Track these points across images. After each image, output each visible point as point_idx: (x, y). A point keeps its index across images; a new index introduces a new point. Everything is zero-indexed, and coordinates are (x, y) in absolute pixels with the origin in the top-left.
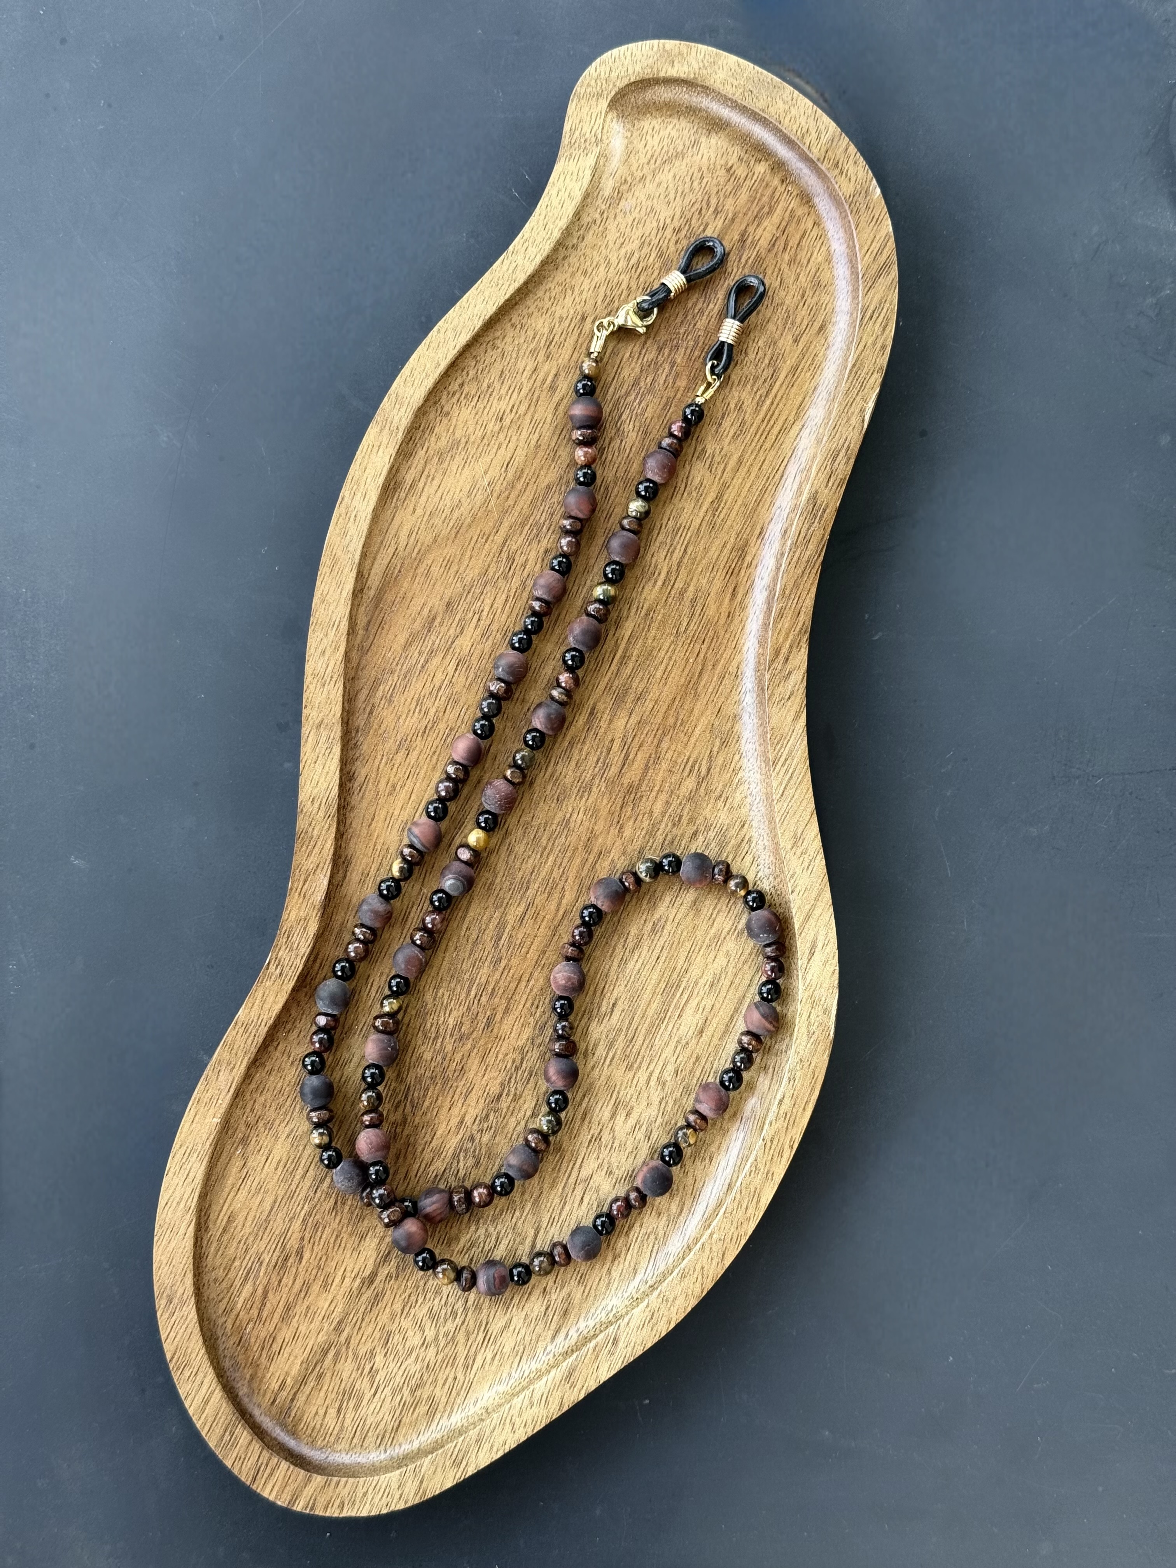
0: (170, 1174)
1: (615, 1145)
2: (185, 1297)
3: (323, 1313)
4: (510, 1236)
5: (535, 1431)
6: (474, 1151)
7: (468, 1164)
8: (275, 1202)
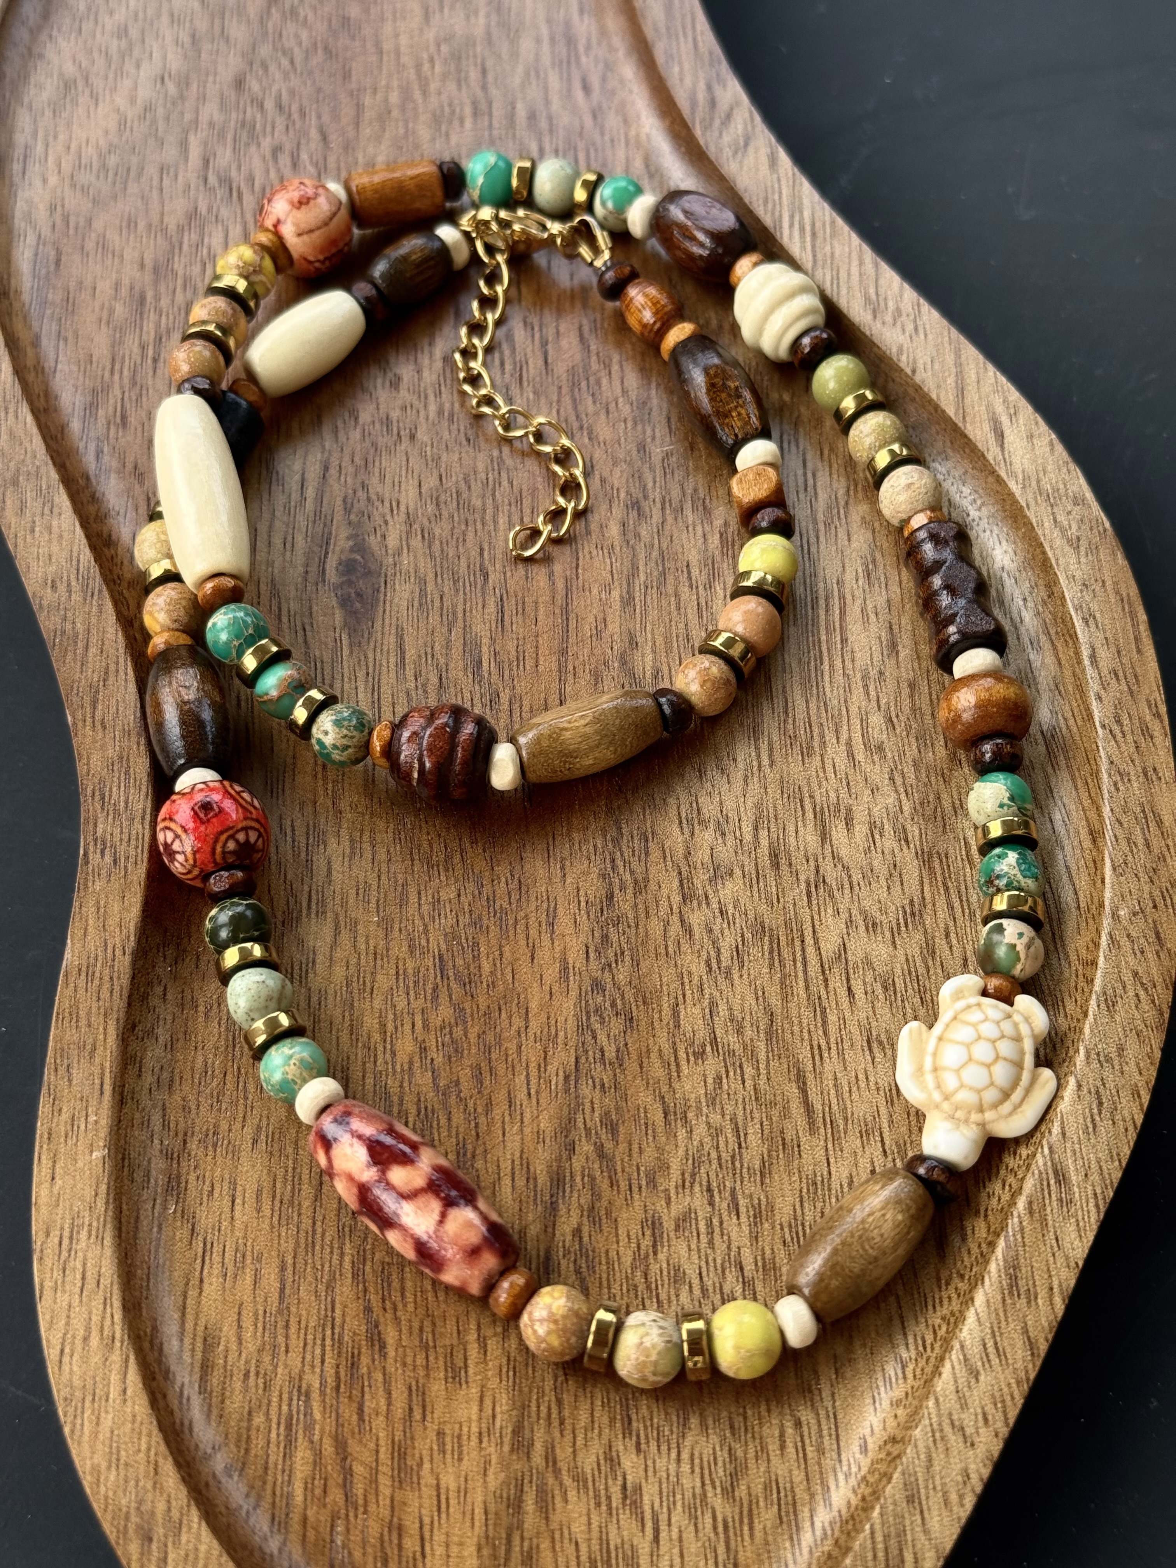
0: (48, 1294)
1: (855, 880)
2: (175, 1515)
3: (475, 1429)
4: (757, 1115)
5: (1012, 1421)
6: (613, 1004)
7: (614, 1031)
8: (283, 1268)
